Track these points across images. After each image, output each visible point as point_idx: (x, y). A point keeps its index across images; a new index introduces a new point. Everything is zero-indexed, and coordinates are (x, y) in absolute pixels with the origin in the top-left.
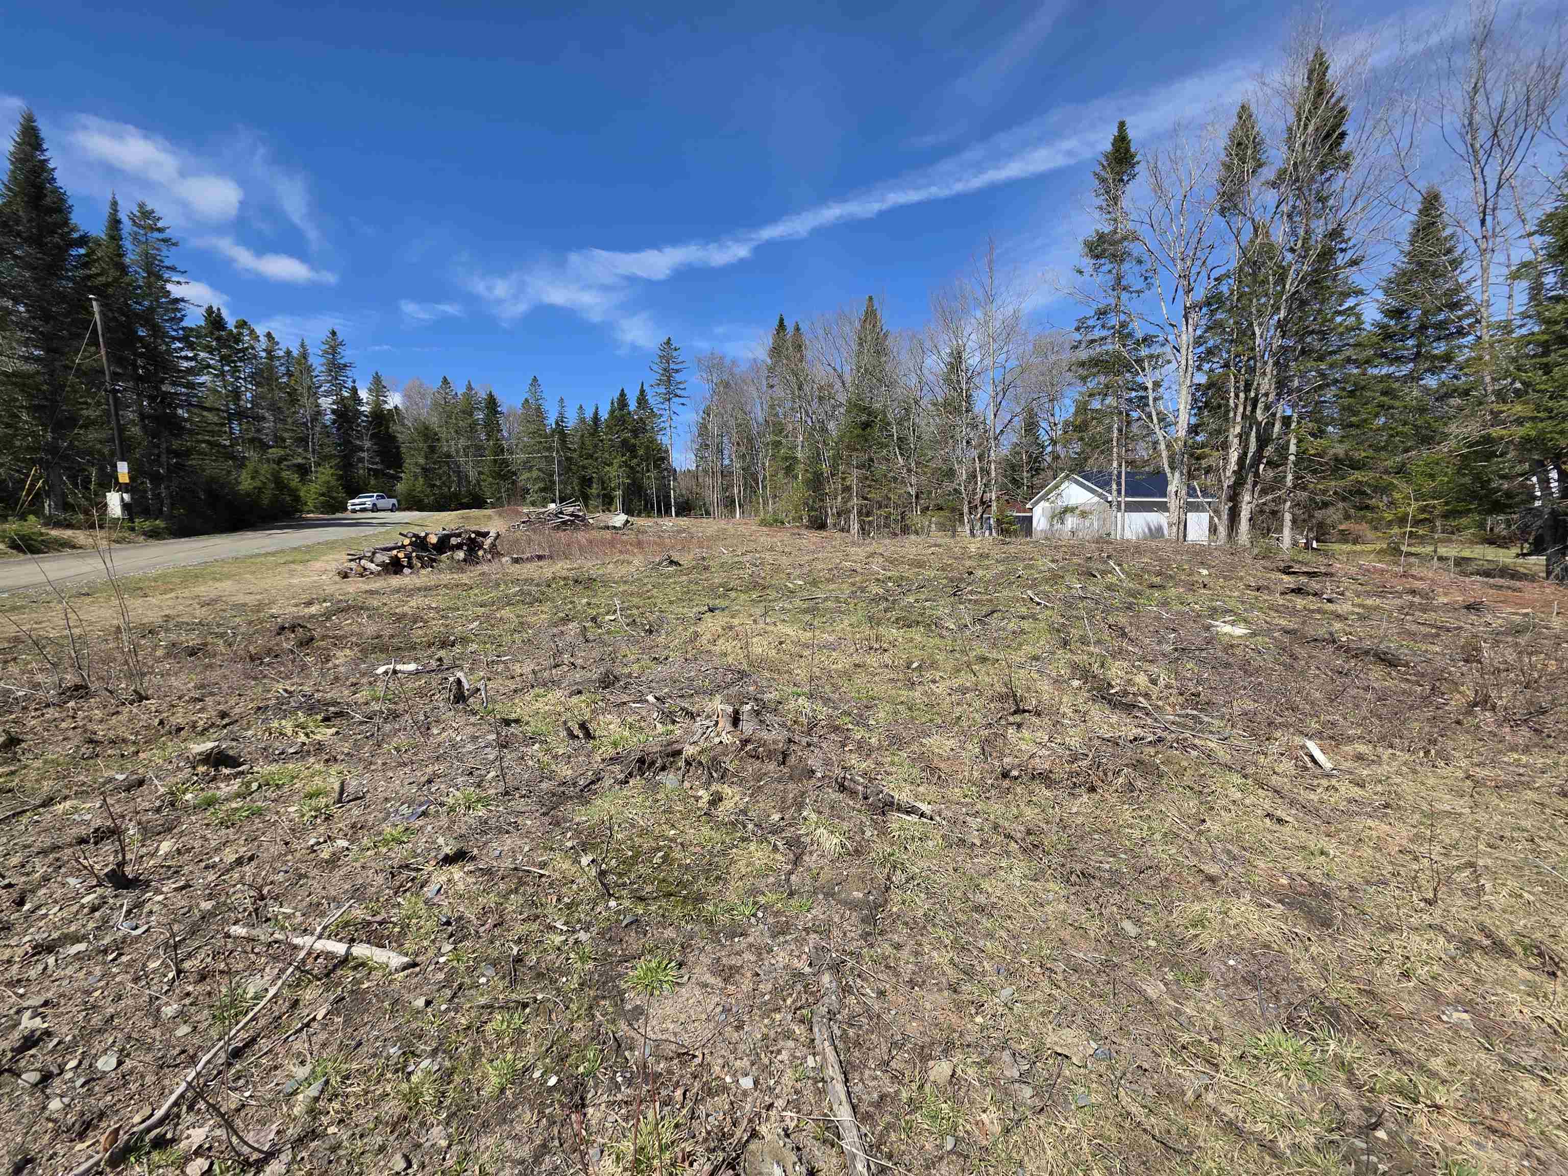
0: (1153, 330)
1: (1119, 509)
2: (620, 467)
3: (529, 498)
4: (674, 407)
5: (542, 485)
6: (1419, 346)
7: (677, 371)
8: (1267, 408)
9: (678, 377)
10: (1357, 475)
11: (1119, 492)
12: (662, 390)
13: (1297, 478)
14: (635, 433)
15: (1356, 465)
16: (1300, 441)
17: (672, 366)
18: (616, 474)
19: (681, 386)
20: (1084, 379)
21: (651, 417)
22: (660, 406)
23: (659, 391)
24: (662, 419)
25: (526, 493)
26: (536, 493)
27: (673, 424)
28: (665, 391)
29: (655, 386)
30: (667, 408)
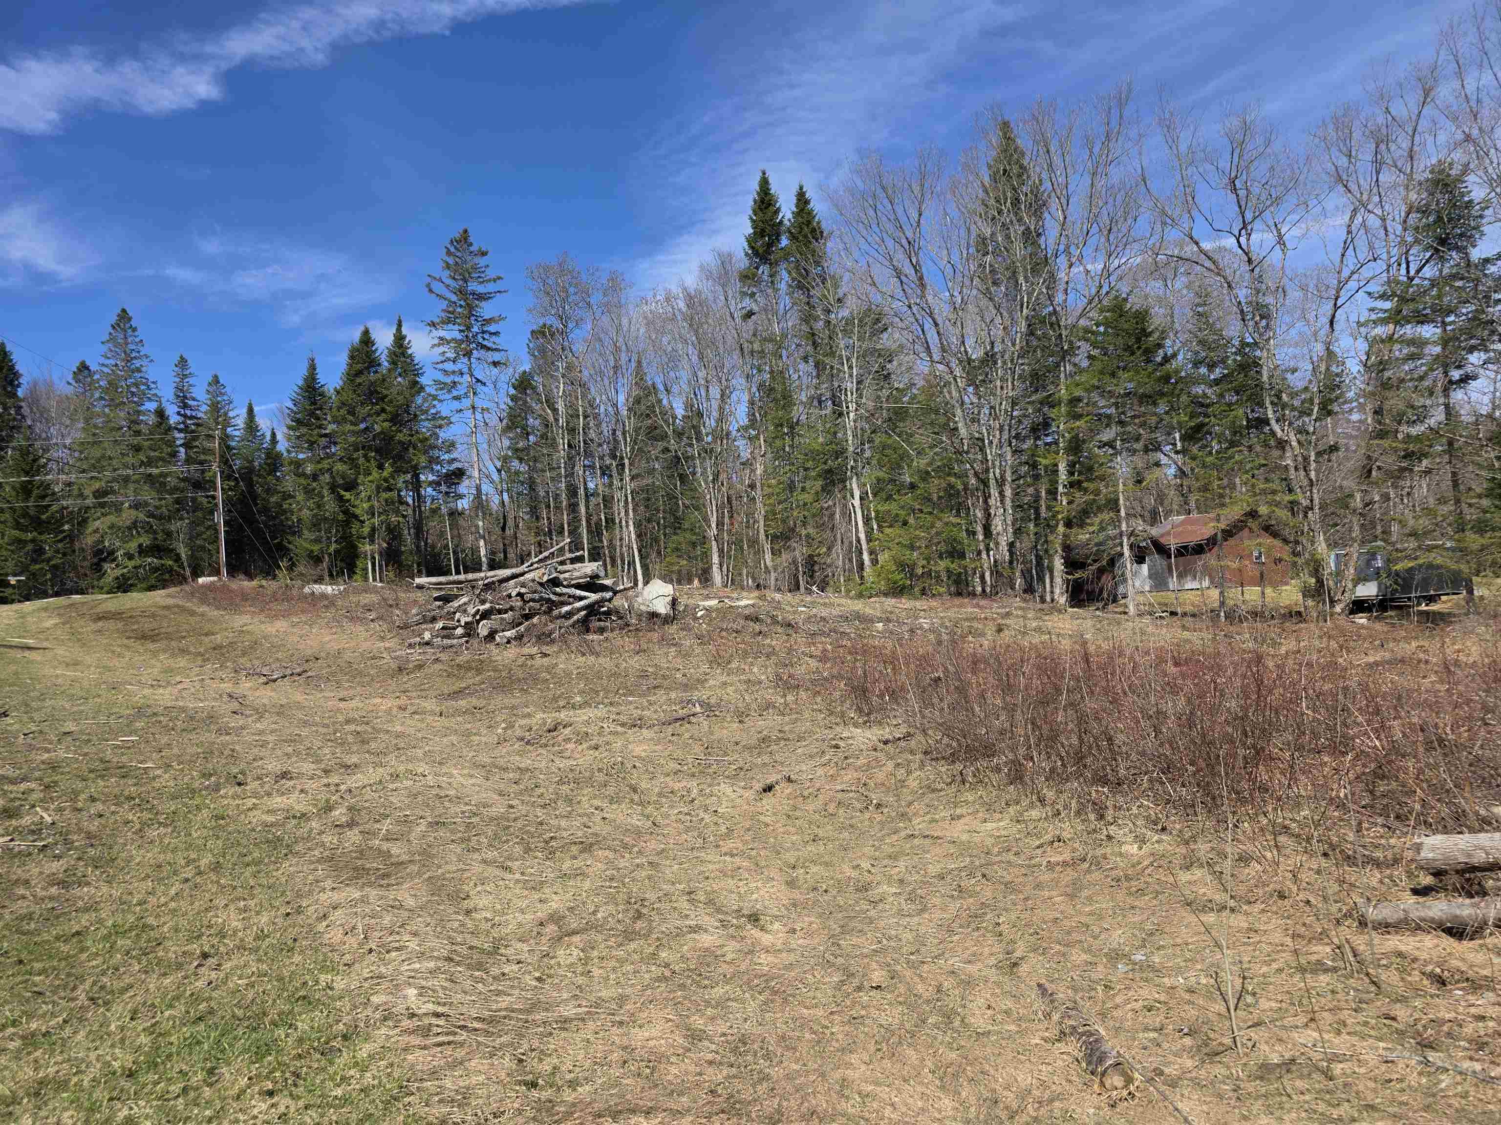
2: (376, 489)
3: (111, 572)
4: (480, 371)
5: (145, 540)
7: (481, 297)
9: (486, 310)
12: (453, 332)
14: (395, 419)
17: (473, 286)
19: (492, 328)
21: (419, 392)
22: (449, 366)
23: (448, 335)
24: (455, 393)
25: (104, 560)
26: (130, 557)
27: (479, 404)
28: (459, 336)
29: (433, 325)
30: (466, 370)
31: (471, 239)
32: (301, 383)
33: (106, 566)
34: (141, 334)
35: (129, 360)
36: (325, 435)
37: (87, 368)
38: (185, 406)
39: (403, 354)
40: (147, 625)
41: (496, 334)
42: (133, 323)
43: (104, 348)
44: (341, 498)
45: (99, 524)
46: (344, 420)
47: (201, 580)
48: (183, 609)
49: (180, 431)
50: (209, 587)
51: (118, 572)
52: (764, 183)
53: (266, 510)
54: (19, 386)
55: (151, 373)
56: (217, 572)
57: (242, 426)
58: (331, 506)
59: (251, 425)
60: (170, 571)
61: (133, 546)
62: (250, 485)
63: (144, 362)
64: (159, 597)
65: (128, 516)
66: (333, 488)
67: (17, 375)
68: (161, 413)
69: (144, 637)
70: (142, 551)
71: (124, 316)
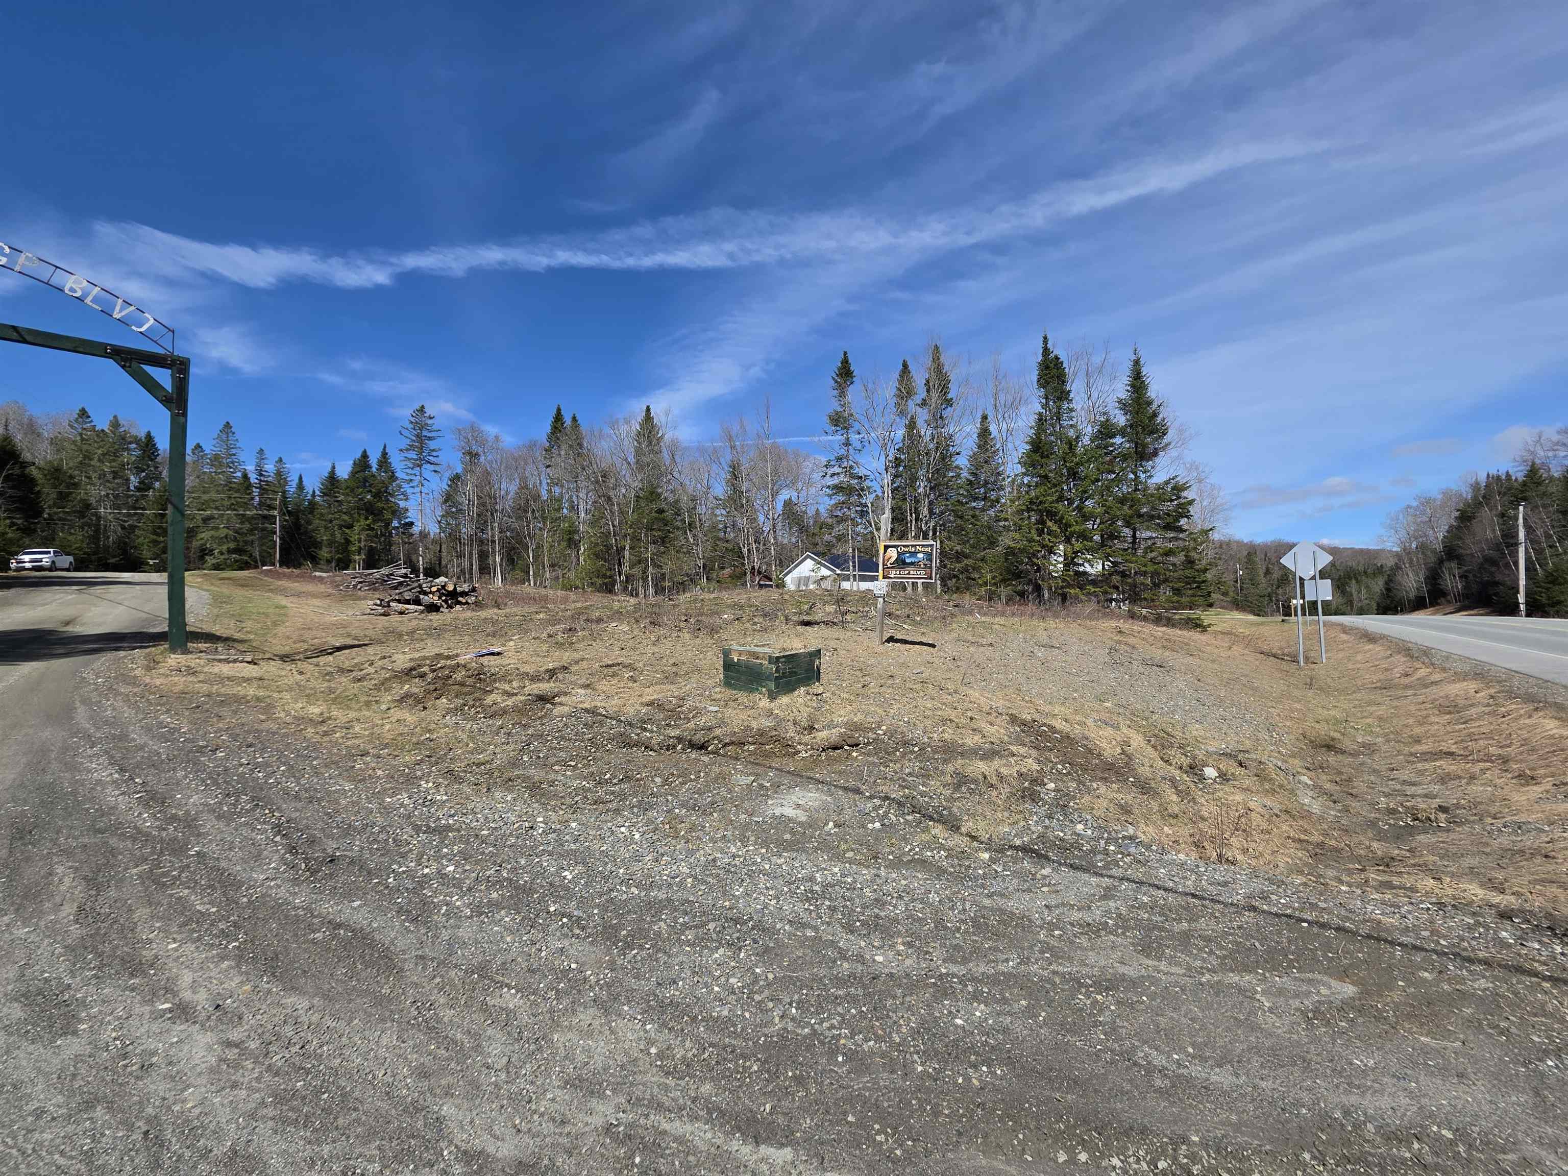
0: (868, 473)
1: (855, 580)
2: (363, 529)
3: (210, 560)
4: (426, 474)
5: (232, 545)
6: (985, 493)
7: (430, 439)
8: (926, 523)
9: (432, 445)
10: (966, 561)
11: (854, 567)
12: (413, 455)
13: (941, 561)
14: (377, 495)
15: (967, 557)
16: (941, 542)
17: (425, 433)
18: (358, 536)
19: (435, 454)
20: (830, 496)
21: (394, 481)
22: (409, 471)
23: (409, 456)
24: (411, 485)
25: (206, 554)
26: (222, 554)
27: (424, 490)
28: (416, 457)
29: (401, 450)
30: (418, 473)
31: (425, 410)
32: (327, 475)
33: (207, 557)
34: (237, 436)
35: (229, 448)
36: (337, 501)
37: (201, 447)
38: (261, 475)
39: (386, 462)
40: (244, 582)
41: (437, 456)
42: (233, 429)
43: (215, 442)
44: (344, 533)
45: (205, 535)
46: (348, 495)
47: (265, 568)
48: (257, 578)
49: (256, 488)
50: (270, 571)
51: (214, 561)
52: (559, 410)
53: (306, 533)
54: (158, 455)
55: (242, 456)
56: (273, 564)
57: (295, 486)
58: (338, 535)
59: (300, 486)
60: (247, 563)
61: (225, 547)
62: (298, 519)
63: (238, 451)
64: (246, 573)
65: (223, 532)
66: (340, 527)
67: (157, 450)
68: (245, 476)
69: (242, 586)
70: (230, 551)
71: (228, 425)
